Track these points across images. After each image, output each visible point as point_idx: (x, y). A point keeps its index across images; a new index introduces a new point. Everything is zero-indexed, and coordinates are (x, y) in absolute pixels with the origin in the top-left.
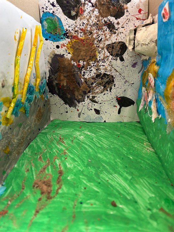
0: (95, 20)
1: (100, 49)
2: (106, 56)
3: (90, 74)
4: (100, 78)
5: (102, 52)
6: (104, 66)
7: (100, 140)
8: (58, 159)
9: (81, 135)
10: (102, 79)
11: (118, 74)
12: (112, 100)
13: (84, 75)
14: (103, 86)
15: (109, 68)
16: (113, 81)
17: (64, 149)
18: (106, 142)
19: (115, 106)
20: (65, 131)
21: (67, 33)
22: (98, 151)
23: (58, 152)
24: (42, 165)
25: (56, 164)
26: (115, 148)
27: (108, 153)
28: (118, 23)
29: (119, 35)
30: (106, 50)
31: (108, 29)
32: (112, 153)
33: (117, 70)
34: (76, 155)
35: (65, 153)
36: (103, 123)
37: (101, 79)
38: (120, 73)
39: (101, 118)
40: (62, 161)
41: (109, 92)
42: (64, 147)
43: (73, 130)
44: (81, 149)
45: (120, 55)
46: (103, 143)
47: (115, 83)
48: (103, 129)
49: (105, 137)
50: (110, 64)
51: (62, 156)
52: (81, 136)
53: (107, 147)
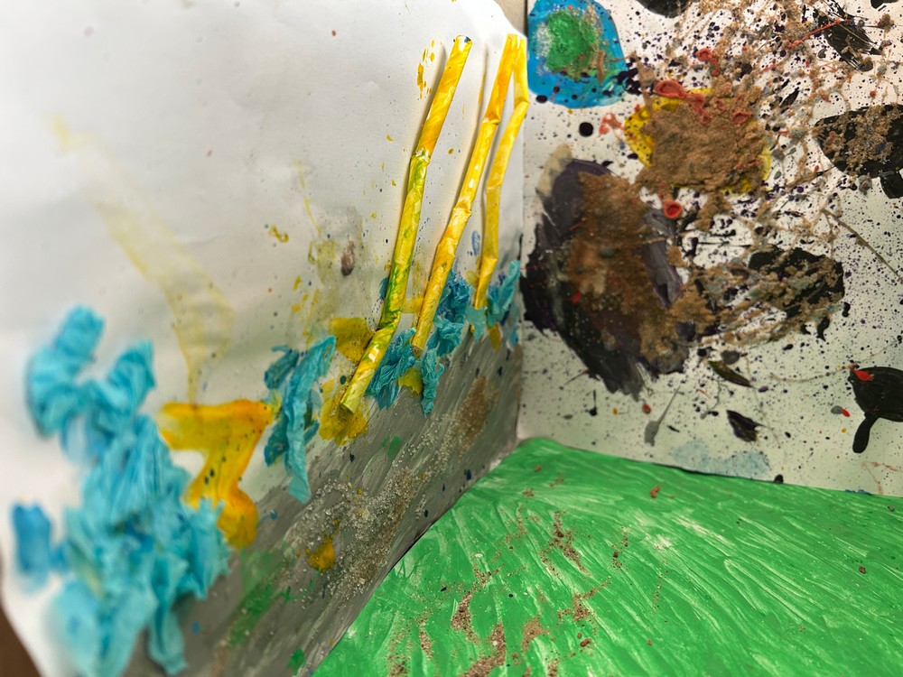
0: (772, 13)
1: (783, 140)
2: (813, 169)
3: (722, 250)
4: (774, 270)
5: (794, 150)
6: (796, 215)
7: (758, 574)
8: (545, 639)
9: (659, 531)
10: (782, 273)
11: (867, 255)
12: (827, 381)
13: (692, 254)
14: (784, 307)
15: (822, 227)
16: (840, 289)
17: (576, 589)
18: (795, 588)
19: (838, 410)
20: (584, 499)
21: (635, 72)
22: (755, 633)
23: (548, 599)
24: (470, 654)
25: (536, 663)
26: (849, 633)
27: (815, 658)
28: (885, 24)
29: (889, 74)
30: (813, 145)
31: (830, 51)
32: (838, 659)
33: (865, 236)
34: (638, 635)
35: (581, 612)
36: (771, 489)
37: (774, 275)
38: (879, 250)
39: (760, 462)
40: (566, 655)
41: (813, 337)
42: (578, 579)
43: (617, 502)
44: (662, 606)
45: (886, 168)
46: (776, 590)
47: (847, 299)
48: (770, 518)
49: (789, 565)
50: (828, 208)
51: (565, 627)
52: (659, 536)
53: (804, 621)
